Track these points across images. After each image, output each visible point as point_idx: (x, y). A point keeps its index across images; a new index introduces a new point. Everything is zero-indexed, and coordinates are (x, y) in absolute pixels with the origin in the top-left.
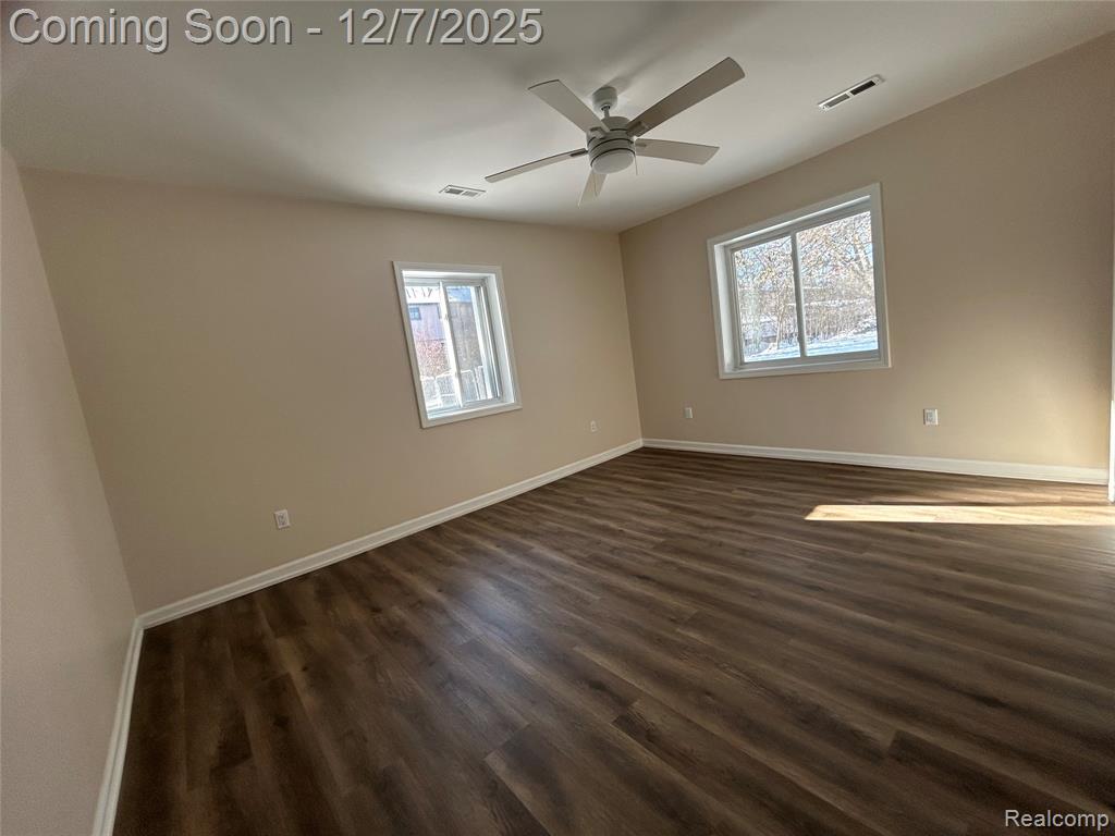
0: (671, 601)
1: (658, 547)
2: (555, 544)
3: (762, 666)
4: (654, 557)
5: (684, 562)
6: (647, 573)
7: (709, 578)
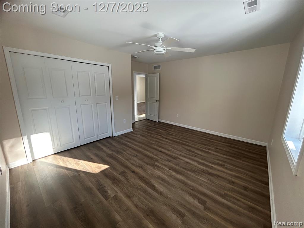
0: (156, 147)
1: (157, 160)
2: (191, 166)
3: (146, 139)
4: (158, 157)
5: (151, 155)
6: (160, 153)
7: (147, 151)
